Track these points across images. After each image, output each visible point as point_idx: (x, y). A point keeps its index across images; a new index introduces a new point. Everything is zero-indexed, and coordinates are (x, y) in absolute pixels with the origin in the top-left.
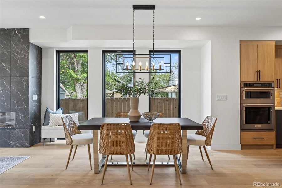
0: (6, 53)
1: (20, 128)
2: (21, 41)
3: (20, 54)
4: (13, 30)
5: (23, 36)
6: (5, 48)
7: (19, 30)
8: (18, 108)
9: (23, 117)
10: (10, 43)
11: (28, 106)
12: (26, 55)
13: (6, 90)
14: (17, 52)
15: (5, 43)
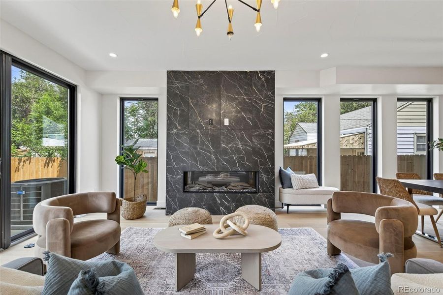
0: (247, 100)
1: (264, 191)
2: (264, 86)
3: (263, 102)
4: (255, 73)
5: (267, 80)
6: (246, 94)
7: (263, 72)
8: (261, 168)
9: (268, 178)
10: (252, 88)
11: (273, 164)
12: (270, 103)
13: (246, 145)
14: (261, 100)
15: (245, 89)
